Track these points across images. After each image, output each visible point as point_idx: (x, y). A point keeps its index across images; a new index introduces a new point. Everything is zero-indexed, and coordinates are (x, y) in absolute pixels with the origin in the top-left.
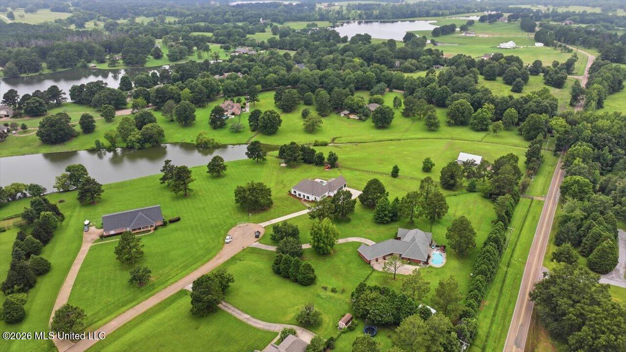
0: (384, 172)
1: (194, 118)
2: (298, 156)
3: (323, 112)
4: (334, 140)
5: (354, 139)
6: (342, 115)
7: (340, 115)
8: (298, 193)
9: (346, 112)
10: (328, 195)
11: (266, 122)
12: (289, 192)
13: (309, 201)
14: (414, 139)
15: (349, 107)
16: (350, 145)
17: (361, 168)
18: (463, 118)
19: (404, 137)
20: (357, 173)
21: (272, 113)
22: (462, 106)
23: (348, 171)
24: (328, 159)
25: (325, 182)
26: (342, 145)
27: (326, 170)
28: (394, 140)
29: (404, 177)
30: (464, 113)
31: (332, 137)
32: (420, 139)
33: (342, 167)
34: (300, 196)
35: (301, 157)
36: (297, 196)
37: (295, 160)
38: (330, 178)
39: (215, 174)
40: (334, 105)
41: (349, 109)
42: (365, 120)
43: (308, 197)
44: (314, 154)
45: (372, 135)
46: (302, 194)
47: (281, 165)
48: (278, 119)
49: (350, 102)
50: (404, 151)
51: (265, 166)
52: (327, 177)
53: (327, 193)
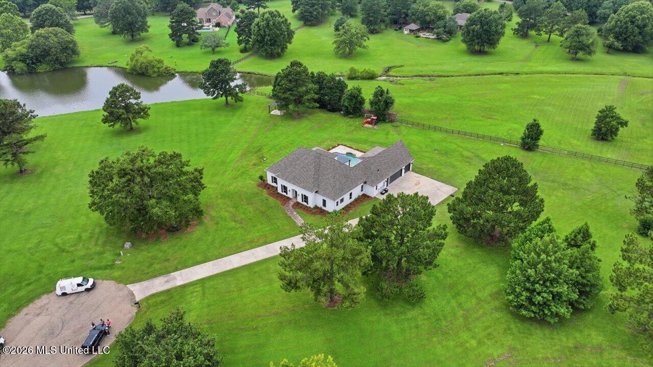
0: (500, 135)
1: (144, 27)
2: (307, 92)
3: (373, 24)
4: (388, 70)
5: (426, 70)
6: (406, 32)
7: (403, 32)
8: (281, 182)
9: (414, 26)
10: (361, 194)
11: (262, 32)
12: (261, 178)
13: (307, 209)
14: (547, 73)
15: (418, 19)
16: (420, 80)
17: (444, 125)
18: (640, 37)
19: (525, 70)
20: (437, 136)
21: (276, 16)
22: (642, 13)
23: (414, 130)
24: (372, 103)
25: (359, 154)
26: (403, 80)
27: (367, 125)
28: (507, 74)
29: (553, 151)
30: (645, 26)
31: (387, 65)
32: (559, 73)
33: (401, 122)
34: (286, 192)
35: (313, 95)
36: (280, 191)
37: (298, 101)
38: (373, 144)
39: (118, 126)
40: (393, 14)
41: (418, 22)
42: (447, 41)
43: (305, 198)
44: (342, 91)
45: (461, 65)
46: (290, 187)
47: (272, 113)
48: (284, 28)
49: (421, 8)
50: (533, 93)
51: (238, 113)
52: (365, 142)
53: (359, 187)
